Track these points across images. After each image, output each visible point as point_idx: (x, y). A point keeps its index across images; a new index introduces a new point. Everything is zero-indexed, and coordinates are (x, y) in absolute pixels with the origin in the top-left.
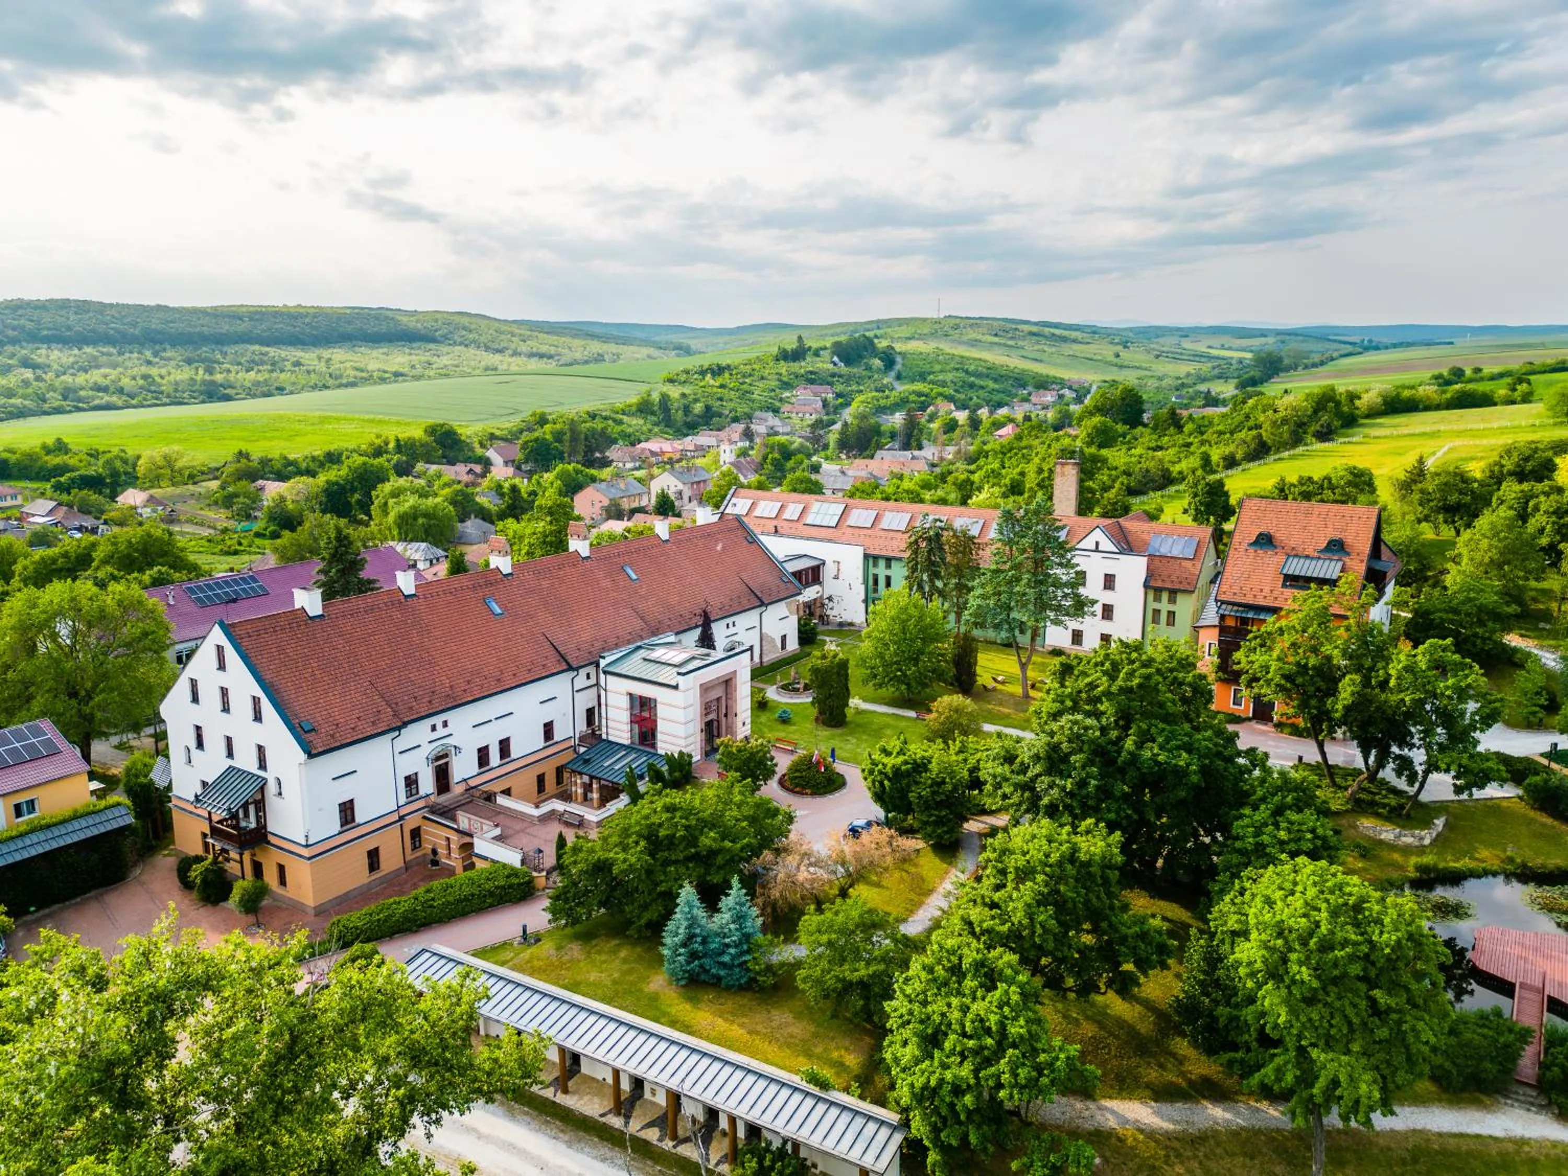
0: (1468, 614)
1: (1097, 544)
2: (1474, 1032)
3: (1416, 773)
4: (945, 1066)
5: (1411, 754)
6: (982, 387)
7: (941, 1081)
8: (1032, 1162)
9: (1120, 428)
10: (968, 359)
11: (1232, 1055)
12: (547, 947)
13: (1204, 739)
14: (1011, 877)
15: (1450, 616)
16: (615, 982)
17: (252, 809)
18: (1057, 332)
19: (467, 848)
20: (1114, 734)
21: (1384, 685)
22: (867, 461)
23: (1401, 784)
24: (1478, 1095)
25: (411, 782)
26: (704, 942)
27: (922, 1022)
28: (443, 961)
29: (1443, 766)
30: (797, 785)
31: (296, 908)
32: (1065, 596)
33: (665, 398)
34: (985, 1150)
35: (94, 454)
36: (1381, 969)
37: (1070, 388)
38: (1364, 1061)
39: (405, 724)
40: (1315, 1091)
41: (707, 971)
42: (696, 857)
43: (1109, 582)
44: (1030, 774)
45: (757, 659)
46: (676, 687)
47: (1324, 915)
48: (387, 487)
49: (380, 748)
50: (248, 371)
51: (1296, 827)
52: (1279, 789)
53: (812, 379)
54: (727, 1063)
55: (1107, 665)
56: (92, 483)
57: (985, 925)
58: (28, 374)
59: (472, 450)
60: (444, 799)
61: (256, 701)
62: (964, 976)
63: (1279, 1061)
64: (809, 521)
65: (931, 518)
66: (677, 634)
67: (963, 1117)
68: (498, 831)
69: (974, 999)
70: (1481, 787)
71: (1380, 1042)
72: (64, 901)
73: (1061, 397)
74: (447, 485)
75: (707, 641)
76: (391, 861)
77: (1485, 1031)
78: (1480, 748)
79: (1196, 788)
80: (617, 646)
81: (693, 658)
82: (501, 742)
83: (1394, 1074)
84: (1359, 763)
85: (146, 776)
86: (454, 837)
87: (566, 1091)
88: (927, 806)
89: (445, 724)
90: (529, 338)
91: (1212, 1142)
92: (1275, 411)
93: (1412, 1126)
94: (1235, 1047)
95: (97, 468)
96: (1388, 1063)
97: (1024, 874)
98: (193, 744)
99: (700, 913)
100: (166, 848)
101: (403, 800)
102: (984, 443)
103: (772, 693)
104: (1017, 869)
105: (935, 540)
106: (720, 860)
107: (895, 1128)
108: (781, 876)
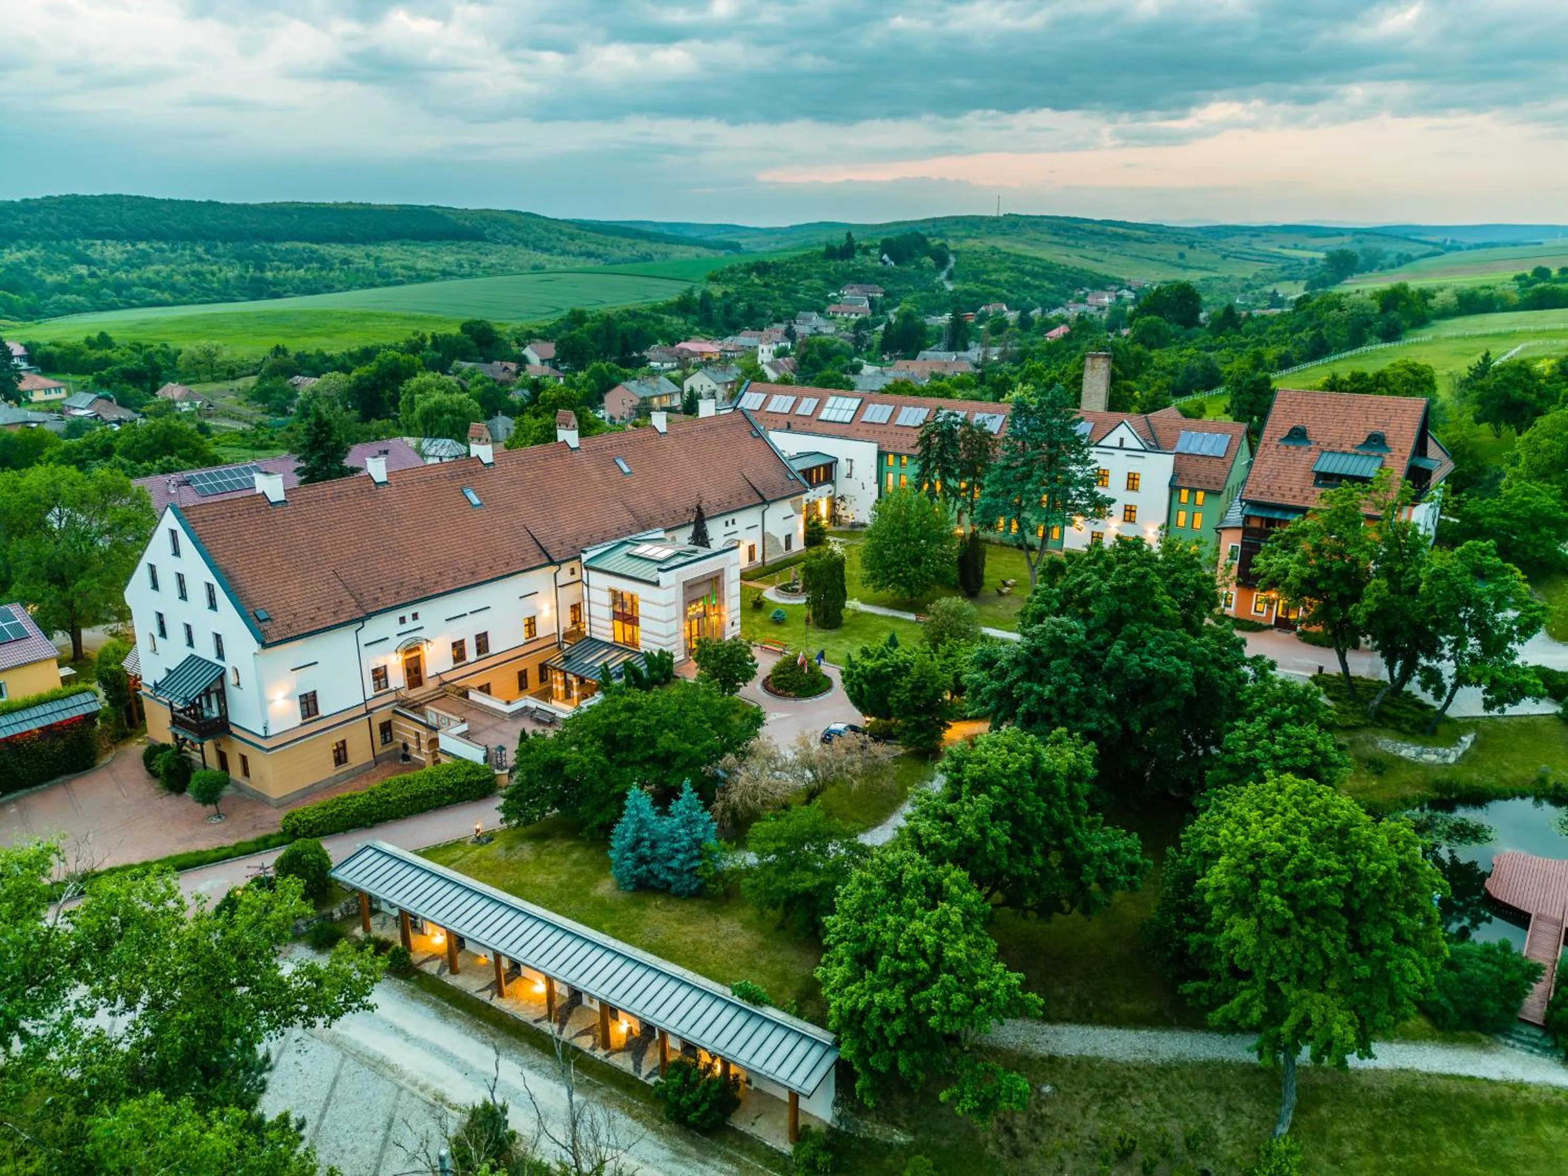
0: (1519, 519)
1: (1122, 440)
2: (1477, 967)
3: (1444, 687)
4: (875, 989)
5: (1439, 665)
6: (1037, 288)
7: (871, 1004)
8: (963, 1092)
9: (1173, 328)
10: (1025, 257)
11: (1200, 984)
12: (497, 849)
13: (1199, 645)
14: (965, 788)
15: (1501, 521)
16: (561, 885)
17: (214, 697)
18: (1121, 231)
19: (434, 742)
20: (1100, 638)
21: (1413, 591)
22: (908, 362)
23: (1427, 697)
24: (1475, 1033)
25: (380, 675)
26: (653, 846)
27: (857, 940)
28: (385, 859)
29: (1474, 679)
30: (780, 687)
31: (261, 800)
32: (1081, 495)
33: (706, 296)
34: (915, 1078)
35: (137, 347)
36: (1366, 901)
37: (1129, 289)
38: (1341, 999)
39: (369, 616)
40: (1283, 1030)
41: (656, 877)
42: (653, 759)
43: (1132, 482)
44: (1008, 680)
45: (758, 558)
46: (657, 584)
47: (1305, 839)
48: (414, 382)
49: (343, 640)
50: (298, 268)
51: (1293, 742)
52: (1278, 700)
53: (859, 278)
54: (661, 973)
55: (1101, 564)
56: (134, 377)
57: (932, 839)
58: (83, 270)
59: (508, 347)
60: (415, 693)
61: (210, 587)
62: (904, 892)
63: (1246, 994)
64: (823, 416)
65: (944, 412)
66: (667, 531)
67: (891, 1043)
68: (464, 727)
69: (913, 917)
70: (1514, 703)
71: (1359, 981)
72: (29, 786)
73: (1119, 298)
74: (480, 382)
75: (700, 538)
76: (359, 754)
77: (1489, 966)
78: (1517, 661)
79: (1188, 698)
80: (603, 540)
81: (679, 554)
82: (478, 637)
83: (1373, 1015)
84: (1384, 675)
85: (118, 663)
86: (423, 732)
87: (501, 994)
88: (906, 710)
89: (415, 616)
90: (578, 237)
91: (1175, 1073)
92: (1341, 310)
93: (1398, 1064)
94: (1204, 976)
95: (136, 362)
96: (1368, 1004)
97: (979, 786)
98: (156, 632)
99: (649, 814)
100: (140, 736)
101: (370, 693)
102: (1032, 344)
103: (770, 594)
104: (973, 779)
105: (948, 434)
106: (678, 763)
107: (828, 1049)
108: (742, 780)
